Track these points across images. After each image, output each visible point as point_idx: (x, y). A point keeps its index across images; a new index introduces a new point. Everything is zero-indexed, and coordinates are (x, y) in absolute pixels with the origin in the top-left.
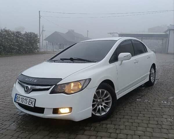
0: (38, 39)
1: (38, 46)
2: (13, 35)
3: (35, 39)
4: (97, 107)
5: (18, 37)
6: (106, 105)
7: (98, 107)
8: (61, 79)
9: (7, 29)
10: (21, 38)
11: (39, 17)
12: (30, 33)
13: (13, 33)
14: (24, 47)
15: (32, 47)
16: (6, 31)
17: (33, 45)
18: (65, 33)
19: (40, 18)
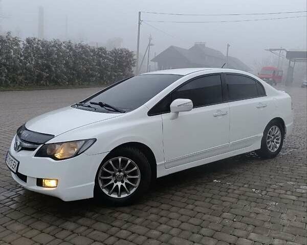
0: (133, 60)
1: (132, 72)
2: (92, 54)
3: (128, 60)
4: (113, 184)
5: (101, 56)
6: (129, 182)
7: (115, 185)
8: (53, 136)
9: (84, 43)
10: (106, 58)
11: (138, 22)
12: (122, 50)
13: (93, 51)
14: (109, 73)
15: (122, 73)
16: (82, 47)
17: (125, 70)
18: (188, 49)
19: (139, 24)
